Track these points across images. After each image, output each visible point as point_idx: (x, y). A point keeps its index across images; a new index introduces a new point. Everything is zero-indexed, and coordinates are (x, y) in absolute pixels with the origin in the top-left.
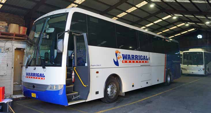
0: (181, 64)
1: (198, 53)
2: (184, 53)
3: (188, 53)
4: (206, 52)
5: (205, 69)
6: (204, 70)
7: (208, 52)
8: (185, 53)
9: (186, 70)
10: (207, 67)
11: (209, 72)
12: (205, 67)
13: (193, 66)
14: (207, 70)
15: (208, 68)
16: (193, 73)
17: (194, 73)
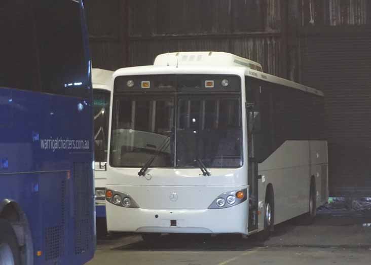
0: (95, 165)
1: (209, 85)
2: (119, 81)
3: (146, 85)
4: (259, 75)
5: (249, 195)
6: (244, 199)
7: (270, 78)
8: (130, 84)
9: (134, 206)
10: (263, 179)
11: (272, 211)
12: (253, 177)
13: (178, 172)
14: (260, 204)
15: (269, 187)
16: (173, 223)
17: (183, 227)
